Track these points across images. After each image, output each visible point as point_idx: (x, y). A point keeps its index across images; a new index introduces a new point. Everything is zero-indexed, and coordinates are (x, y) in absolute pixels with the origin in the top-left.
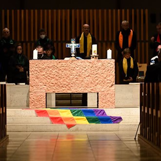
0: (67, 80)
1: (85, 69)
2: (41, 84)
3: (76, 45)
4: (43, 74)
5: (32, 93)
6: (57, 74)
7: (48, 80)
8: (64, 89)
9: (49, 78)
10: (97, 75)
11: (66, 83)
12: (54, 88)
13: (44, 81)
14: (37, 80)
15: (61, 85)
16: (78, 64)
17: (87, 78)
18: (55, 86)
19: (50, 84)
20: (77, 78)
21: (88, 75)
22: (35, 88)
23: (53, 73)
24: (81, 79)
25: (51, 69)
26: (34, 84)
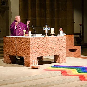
0: (47, 49)
1: (54, 42)
2: (35, 52)
3: (48, 28)
4: (36, 46)
5: (31, 58)
6: (42, 46)
7: (39, 49)
8: (45, 54)
9: (39, 48)
10: (59, 45)
11: (46, 50)
12: (41, 54)
13: (37, 50)
14: (33, 50)
15: (44, 52)
16: (52, 39)
17: (55, 47)
18: (42, 53)
19: (39, 51)
20: (51, 47)
21: (55, 45)
22: (32, 54)
23: (41, 45)
24: (53, 48)
25: (40, 43)
26: (32, 52)
